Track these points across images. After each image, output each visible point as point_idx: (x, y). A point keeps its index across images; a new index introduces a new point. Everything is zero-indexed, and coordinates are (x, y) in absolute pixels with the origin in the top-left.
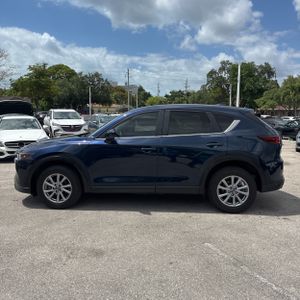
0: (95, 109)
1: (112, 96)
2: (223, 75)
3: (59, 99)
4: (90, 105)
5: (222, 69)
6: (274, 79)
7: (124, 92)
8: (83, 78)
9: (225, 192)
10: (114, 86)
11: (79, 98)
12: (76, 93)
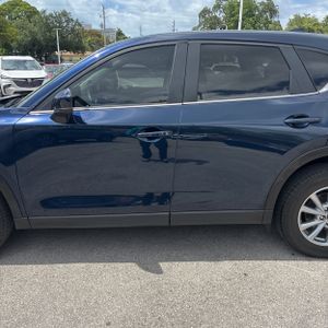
0: (65, 58)
1: (86, 41)
2: (217, 14)
3: (20, 45)
4: (58, 53)
5: (217, 7)
6: (276, 19)
7: (100, 36)
8: (47, 18)
9: (312, 217)
10: (87, 29)
11: (44, 43)
12: (40, 37)
